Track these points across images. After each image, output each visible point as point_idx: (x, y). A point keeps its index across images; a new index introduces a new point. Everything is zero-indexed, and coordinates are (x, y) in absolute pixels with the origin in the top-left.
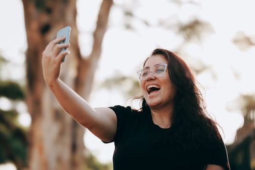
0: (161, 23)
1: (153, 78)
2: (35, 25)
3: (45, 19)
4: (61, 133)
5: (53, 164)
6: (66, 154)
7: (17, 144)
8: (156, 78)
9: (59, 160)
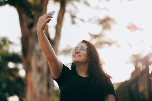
0: (90, 20)
1: (78, 52)
2: (25, 24)
3: (30, 20)
4: (42, 79)
5: (38, 95)
6: (45, 89)
7: (19, 85)
8: (80, 53)
9: (41, 92)
